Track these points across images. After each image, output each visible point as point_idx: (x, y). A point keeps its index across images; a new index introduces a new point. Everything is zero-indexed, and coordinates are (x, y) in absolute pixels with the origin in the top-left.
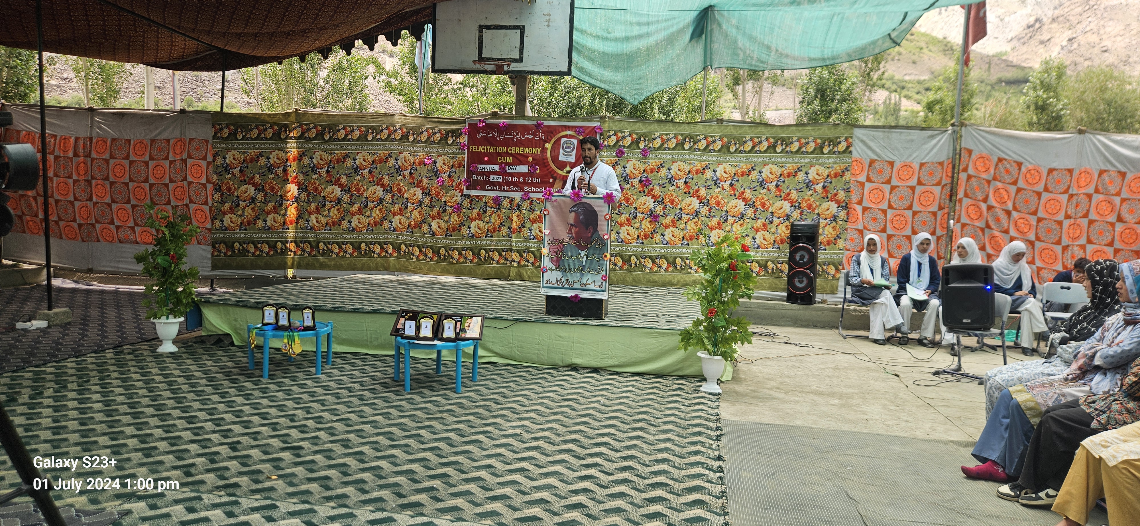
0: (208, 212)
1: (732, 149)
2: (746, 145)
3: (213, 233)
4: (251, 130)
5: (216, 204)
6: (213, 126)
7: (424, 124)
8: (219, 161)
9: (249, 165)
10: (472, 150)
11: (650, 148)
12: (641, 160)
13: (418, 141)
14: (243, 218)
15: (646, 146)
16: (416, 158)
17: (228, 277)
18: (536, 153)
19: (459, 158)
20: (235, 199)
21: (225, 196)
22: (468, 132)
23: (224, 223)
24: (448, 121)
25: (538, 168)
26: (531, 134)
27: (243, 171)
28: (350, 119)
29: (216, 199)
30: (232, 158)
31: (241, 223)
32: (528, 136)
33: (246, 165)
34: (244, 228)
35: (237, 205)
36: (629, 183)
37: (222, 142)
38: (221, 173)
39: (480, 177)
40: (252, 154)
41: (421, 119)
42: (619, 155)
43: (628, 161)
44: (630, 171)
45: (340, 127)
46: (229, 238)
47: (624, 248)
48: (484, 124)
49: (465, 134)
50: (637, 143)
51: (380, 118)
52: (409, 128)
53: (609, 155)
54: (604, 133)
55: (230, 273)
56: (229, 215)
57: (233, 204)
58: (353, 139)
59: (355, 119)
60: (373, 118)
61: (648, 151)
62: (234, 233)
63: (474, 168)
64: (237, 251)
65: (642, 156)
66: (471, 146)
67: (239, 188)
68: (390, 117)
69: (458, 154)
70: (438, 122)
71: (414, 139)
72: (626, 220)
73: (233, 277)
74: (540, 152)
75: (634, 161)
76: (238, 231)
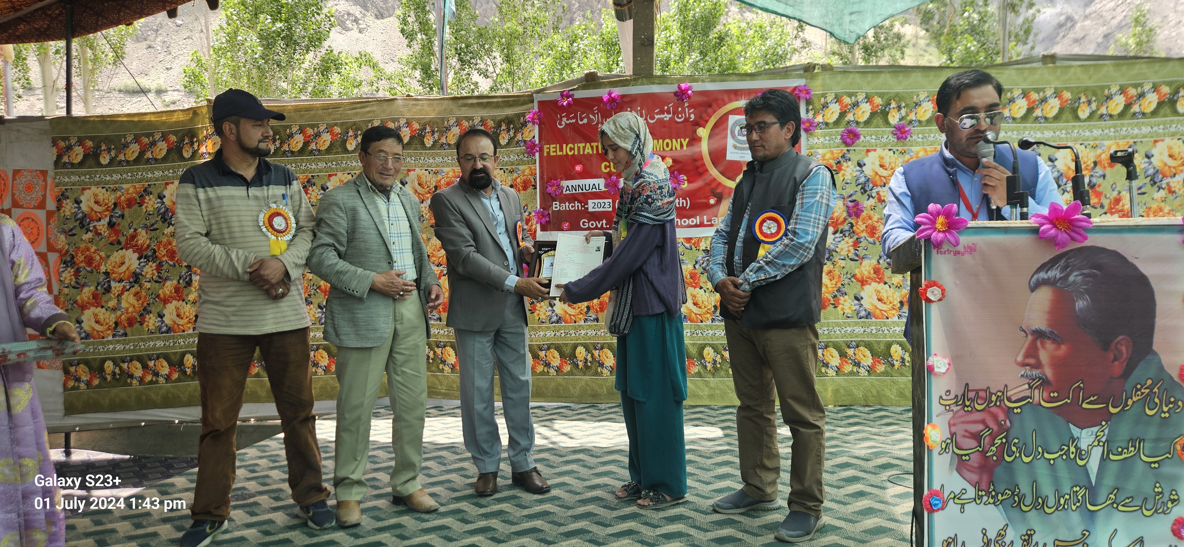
1: (1084, 112)
2: (1112, 104)
4: (126, 146)
5: (66, 291)
6: (54, 143)
7: (451, 112)
8: (69, 207)
9: (127, 212)
10: (548, 153)
11: (911, 122)
12: (894, 149)
13: (442, 145)
14: (119, 313)
15: (901, 119)
16: (440, 177)
17: (96, 427)
18: (679, 148)
19: (524, 171)
20: (102, 278)
21: (83, 273)
22: (539, 119)
23: (83, 325)
24: (498, 102)
25: (685, 178)
26: (669, 113)
27: (114, 224)
28: (312, 112)
29: (67, 281)
30: (93, 200)
31: (116, 324)
32: (662, 116)
33: (120, 213)
34: (122, 332)
35: (105, 289)
36: (873, 195)
37: (72, 172)
38: (74, 232)
39: (567, 204)
40: (130, 191)
41: (446, 102)
42: (848, 140)
43: (868, 151)
44: (874, 171)
45: (295, 129)
46: (94, 353)
47: (873, 328)
48: (570, 99)
49: (534, 123)
50: (885, 114)
51: (367, 107)
52: (423, 122)
53: (827, 142)
54: (815, 100)
55: (98, 418)
56: (93, 309)
57: (99, 288)
58: (319, 150)
59: (320, 112)
60: (355, 108)
61: (907, 129)
62: (103, 344)
63: (554, 188)
64: (109, 378)
65: (895, 140)
66: (546, 146)
67: (109, 257)
68: (386, 103)
69: (521, 162)
70: (479, 105)
71: (435, 142)
72: (872, 272)
73: (105, 427)
74: (687, 146)
75: (879, 151)
76: (110, 338)
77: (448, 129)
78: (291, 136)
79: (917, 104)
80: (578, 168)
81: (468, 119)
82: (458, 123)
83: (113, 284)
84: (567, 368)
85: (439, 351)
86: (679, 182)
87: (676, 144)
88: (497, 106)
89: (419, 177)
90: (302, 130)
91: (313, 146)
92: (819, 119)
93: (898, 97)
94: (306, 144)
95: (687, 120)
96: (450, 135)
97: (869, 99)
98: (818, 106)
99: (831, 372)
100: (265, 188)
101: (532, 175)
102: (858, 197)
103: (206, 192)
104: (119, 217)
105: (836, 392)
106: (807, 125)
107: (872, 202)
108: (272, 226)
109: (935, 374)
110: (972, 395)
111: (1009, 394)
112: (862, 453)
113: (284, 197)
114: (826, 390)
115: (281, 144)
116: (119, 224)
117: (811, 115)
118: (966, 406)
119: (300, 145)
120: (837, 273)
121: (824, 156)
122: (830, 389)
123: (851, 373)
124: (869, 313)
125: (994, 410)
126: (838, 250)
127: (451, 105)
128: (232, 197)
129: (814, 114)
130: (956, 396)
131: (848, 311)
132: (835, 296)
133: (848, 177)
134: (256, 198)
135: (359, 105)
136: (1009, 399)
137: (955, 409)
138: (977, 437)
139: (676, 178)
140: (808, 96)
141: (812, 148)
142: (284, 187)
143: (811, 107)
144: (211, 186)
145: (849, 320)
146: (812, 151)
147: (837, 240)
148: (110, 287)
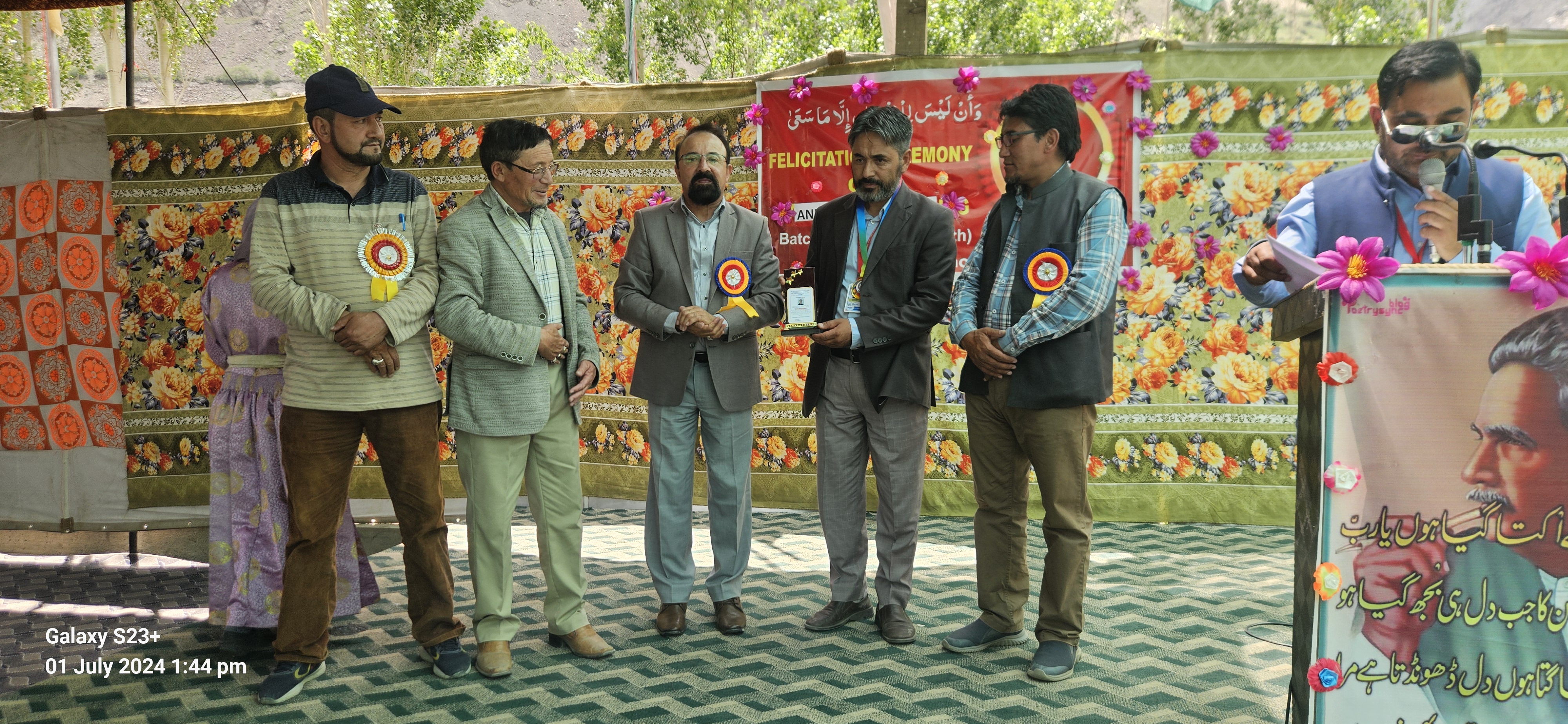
0: (113, 365)
1: (1544, 117)
3: (126, 417)
4: (205, 150)
5: (129, 344)
6: (112, 145)
7: (642, 107)
8: (131, 232)
9: (207, 239)
10: (775, 165)
11: (1292, 124)
12: (1267, 162)
13: (629, 153)
14: (198, 375)
15: (1278, 120)
16: (625, 196)
17: (170, 525)
18: (958, 159)
19: (741, 190)
20: (175, 327)
21: (150, 320)
22: (763, 117)
23: (151, 389)
24: (706, 93)
25: (966, 201)
26: (945, 108)
27: (191, 255)
28: (453, 106)
29: (130, 331)
30: (162, 223)
31: (194, 388)
32: (935, 113)
33: (198, 240)
34: (202, 399)
35: (180, 343)
36: (1235, 228)
37: (136, 185)
38: (138, 265)
39: (800, 236)
40: (211, 212)
41: (635, 92)
42: (1201, 150)
43: (1229, 165)
44: (1236, 194)
45: (430, 129)
46: (165, 427)
47: (1228, 415)
48: (807, 89)
49: (755, 123)
50: (1254, 113)
51: (527, 98)
52: (603, 120)
53: (1170, 152)
54: (1155, 91)
55: (173, 514)
56: (164, 369)
57: (172, 341)
58: (462, 159)
59: (464, 105)
60: (511, 101)
61: (1286, 134)
62: (177, 415)
63: (782, 214)
64: (186, 460)
65: (1269, 150)
66: (772, 156)
67: (184, 299)
68: (554, 94)
69: (739, 178)
70: (680, 96)
71: (620, 148)
72: (1229, 337)
73: (181, 525)
74: (971, 156)
75: (1246, 165)
76: (187, 408)
77: (637, 130)
78: (425, 138)
79: (1302, 100)
80: (816, 186)
81: (665, 116)
82: (652, 122)
83: (190, 336)
84: (796, 462)
85: (621, 435)
86: (957, 207)
87: (953, 153)
88: (706, 98)
89: (597, 197)
90: (439, 131)
91: (454, 153)
92: (1160, 119)
93: (1276, 90)
94: (445, 149)
95: (970, 120)
96: (640, 138)
97: (1232, 90)
98: (1159, 101)
99: (1165, 476)
100: (375, 205)
101: (751, 195)
102: (1211, 231)
103: (291, 210)
104: (197, 246)
105: (1172, 503)
106: (1143, 127)
107: (1232, 237)
108: (375, 259)
109: (1336, 492)
110: (1392, 523)
111: (1450, 523)
112: (1209, 593)
113: (400, 218)
114: (1157, 500)
115: (411, 148)
116: (197, 256)
117: (1148, 113)
118: (1381, 539)
119: (437, 151)
120: (1178, 337)
121: (1165, 172)
122: (1163, 499)
123: (1194, 478)
124: (1223, 395)
125: (1426, 547)
126: (1180, 305)
127: (643, 98)
128: (325, 219)
129: (1153, 113)
130: (1368, 524)
131: (1192, 392)
132: (1174, 371)
133: (1199, 203)
134: (360, 220)
135: (516, 97)
136: (1449, 532)
137: (1365, 543)
138: (1397, 585)
139: (953, 201)
140: (1144, 87)
141: (1148, 160)
142: (403, 204)
143: (1148, 102)
144: (298, 202)
145: (1194, 404)
146: (1149, 164)
147: (1180, 291)
148: (185, 339)
